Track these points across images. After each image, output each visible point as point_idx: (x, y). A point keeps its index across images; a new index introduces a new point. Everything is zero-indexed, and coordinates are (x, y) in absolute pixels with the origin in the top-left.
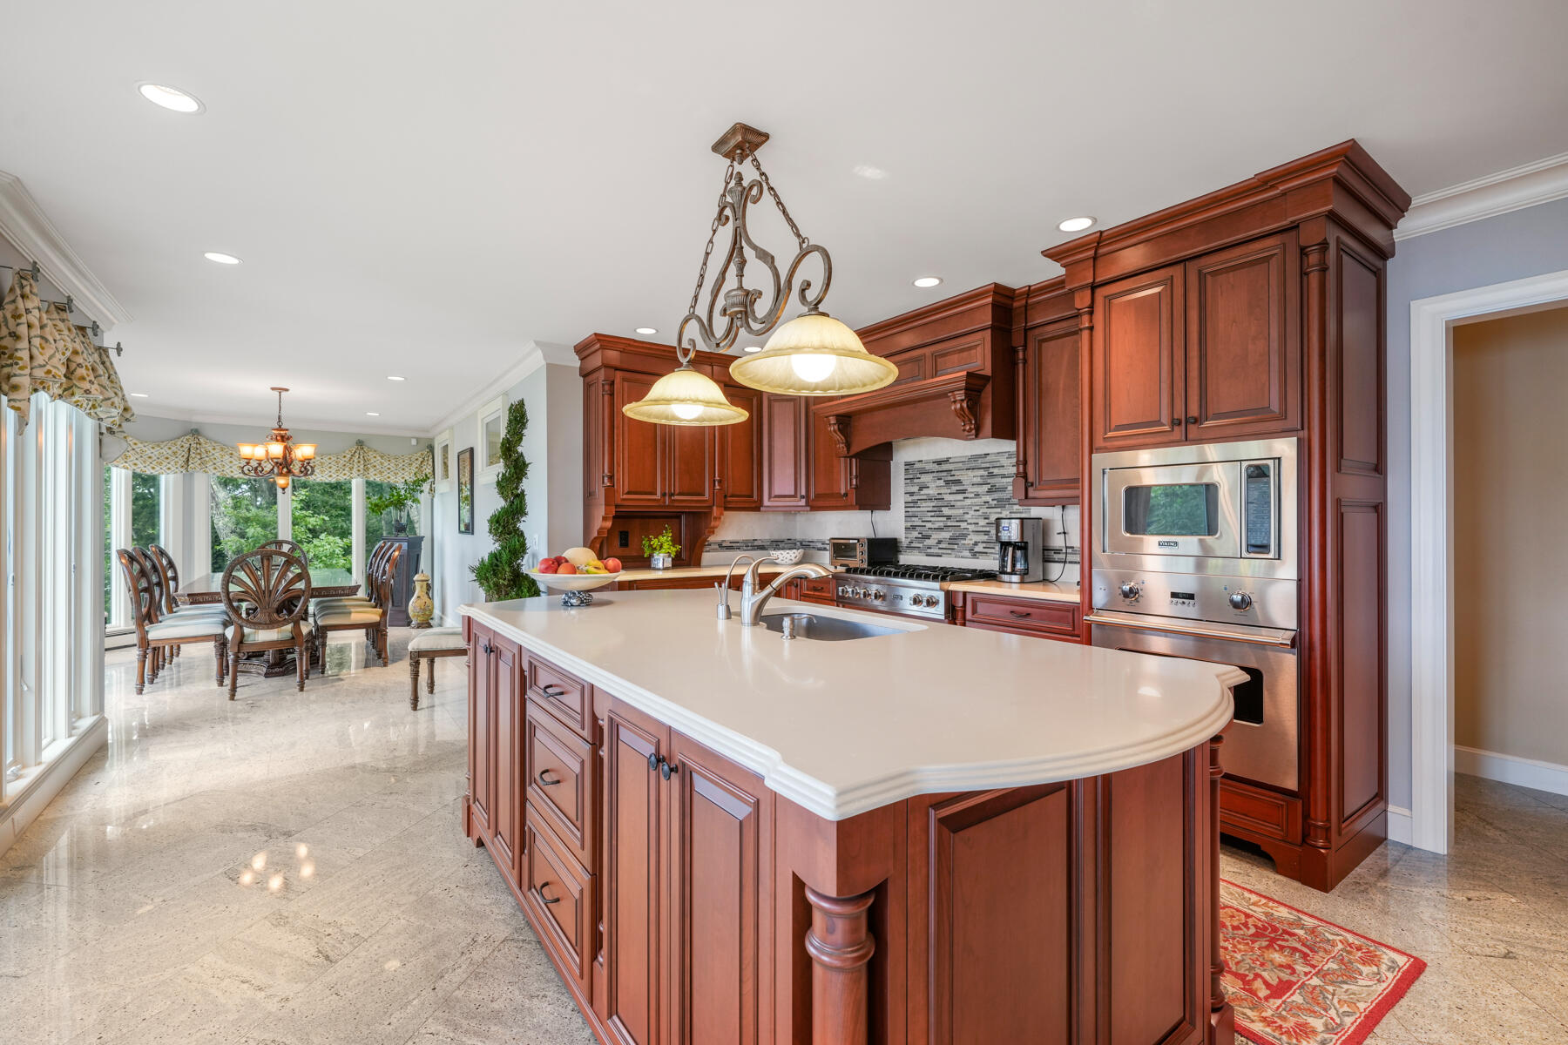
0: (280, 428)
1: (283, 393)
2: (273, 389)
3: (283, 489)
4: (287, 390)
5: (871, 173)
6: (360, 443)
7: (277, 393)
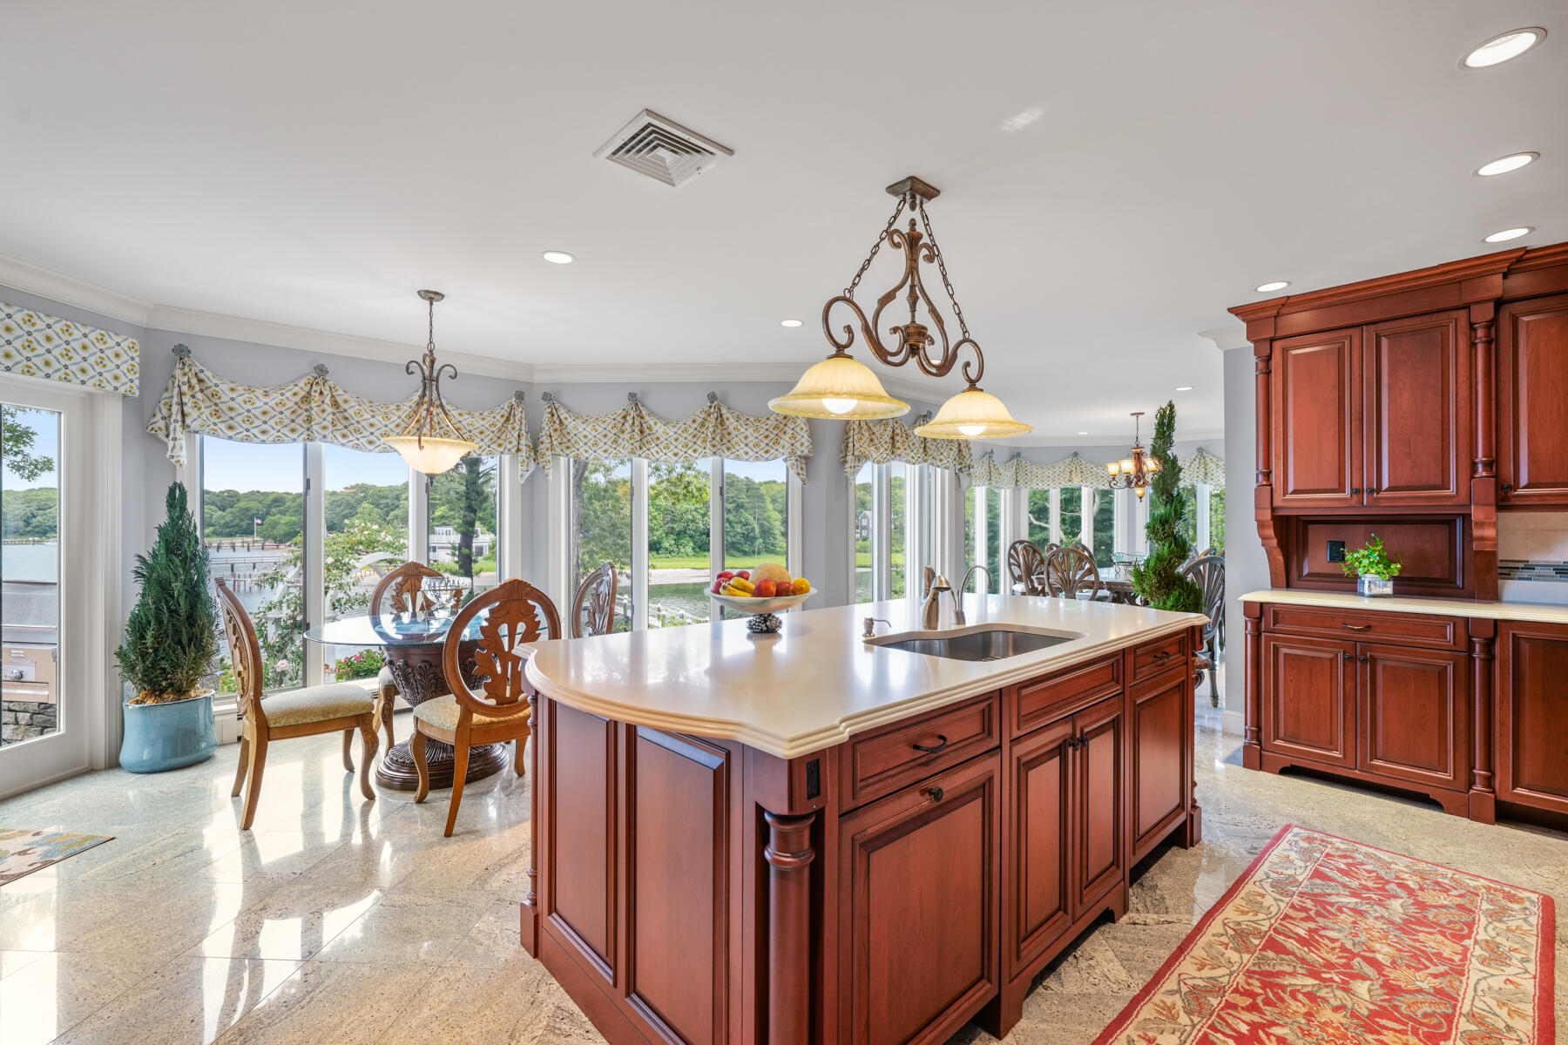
0: (1138, 447)
1: (1140, 417)
2: (1132, 414)
3: (1141, 498)
4: (1143, 414)
6: (1200, 450)
7: (1135, 417)
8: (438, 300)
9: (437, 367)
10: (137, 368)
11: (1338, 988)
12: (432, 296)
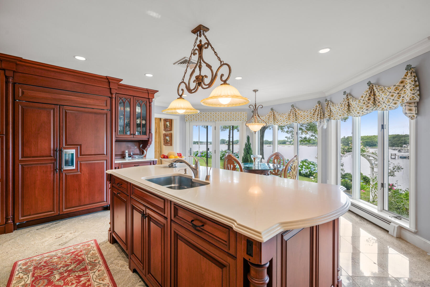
5: (154, 14)
8: (257, 92)
9: (257, 107)
10: (247, 116)
11: (63, 272)
12: (255, 91)
